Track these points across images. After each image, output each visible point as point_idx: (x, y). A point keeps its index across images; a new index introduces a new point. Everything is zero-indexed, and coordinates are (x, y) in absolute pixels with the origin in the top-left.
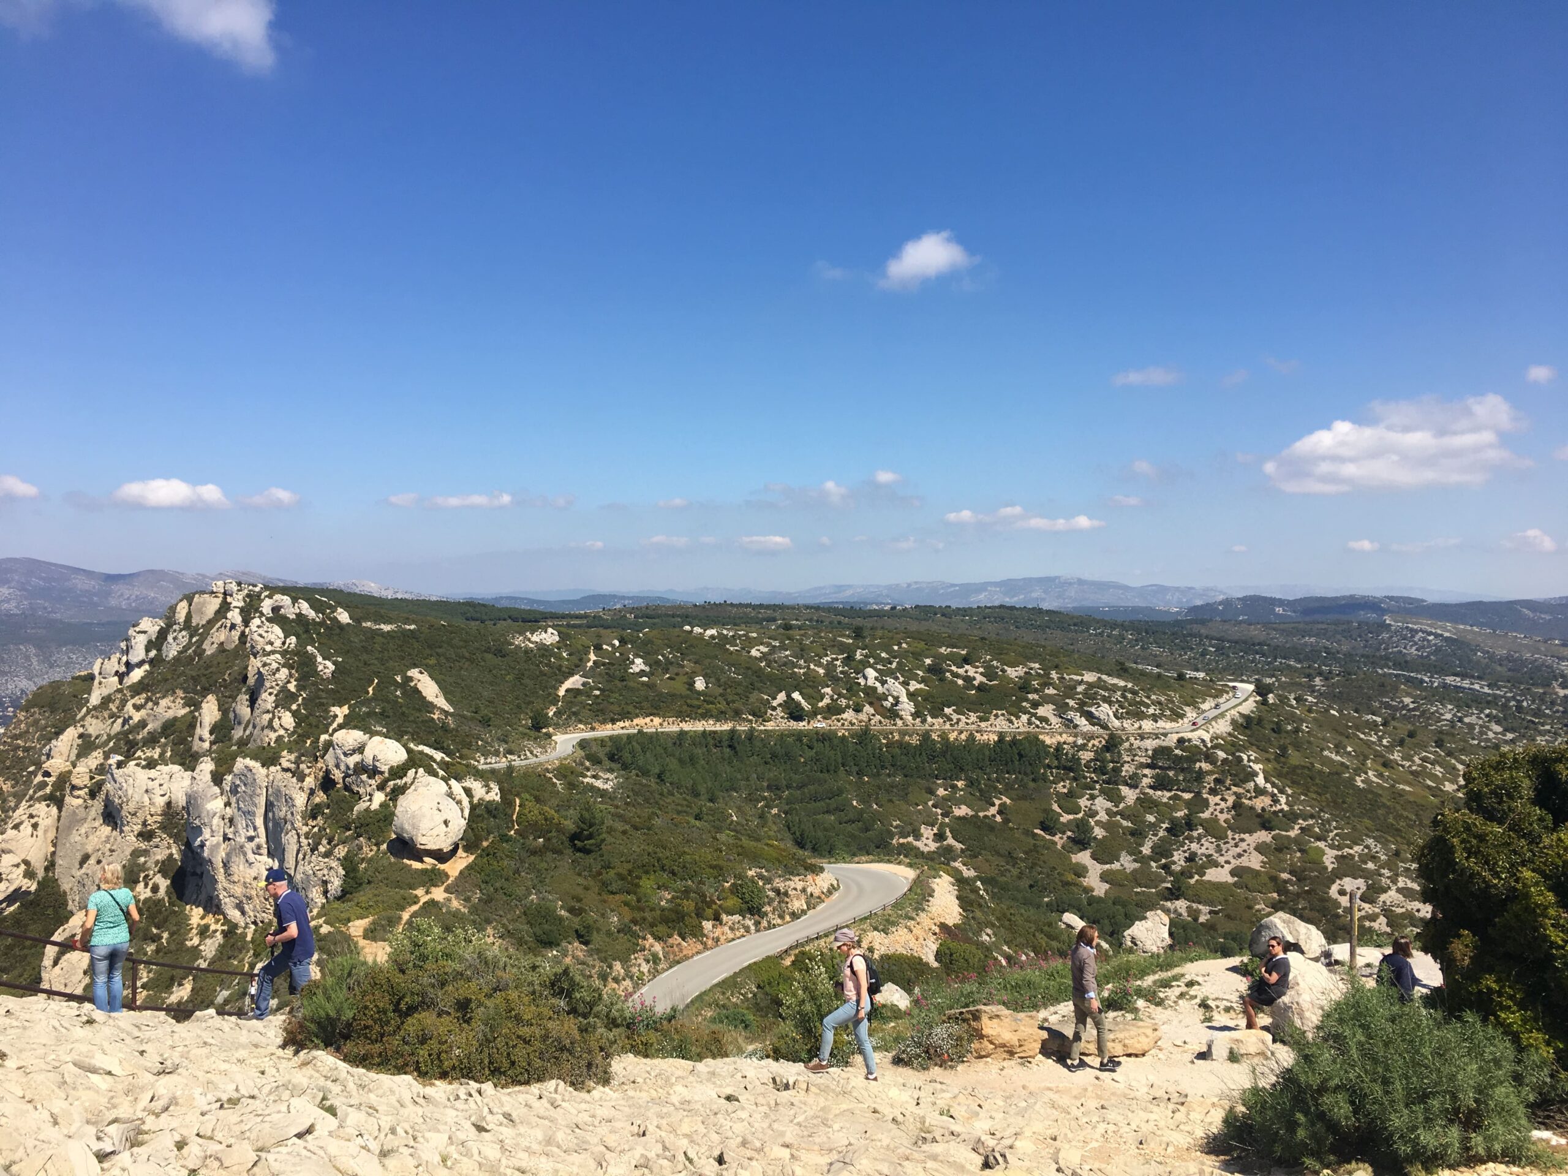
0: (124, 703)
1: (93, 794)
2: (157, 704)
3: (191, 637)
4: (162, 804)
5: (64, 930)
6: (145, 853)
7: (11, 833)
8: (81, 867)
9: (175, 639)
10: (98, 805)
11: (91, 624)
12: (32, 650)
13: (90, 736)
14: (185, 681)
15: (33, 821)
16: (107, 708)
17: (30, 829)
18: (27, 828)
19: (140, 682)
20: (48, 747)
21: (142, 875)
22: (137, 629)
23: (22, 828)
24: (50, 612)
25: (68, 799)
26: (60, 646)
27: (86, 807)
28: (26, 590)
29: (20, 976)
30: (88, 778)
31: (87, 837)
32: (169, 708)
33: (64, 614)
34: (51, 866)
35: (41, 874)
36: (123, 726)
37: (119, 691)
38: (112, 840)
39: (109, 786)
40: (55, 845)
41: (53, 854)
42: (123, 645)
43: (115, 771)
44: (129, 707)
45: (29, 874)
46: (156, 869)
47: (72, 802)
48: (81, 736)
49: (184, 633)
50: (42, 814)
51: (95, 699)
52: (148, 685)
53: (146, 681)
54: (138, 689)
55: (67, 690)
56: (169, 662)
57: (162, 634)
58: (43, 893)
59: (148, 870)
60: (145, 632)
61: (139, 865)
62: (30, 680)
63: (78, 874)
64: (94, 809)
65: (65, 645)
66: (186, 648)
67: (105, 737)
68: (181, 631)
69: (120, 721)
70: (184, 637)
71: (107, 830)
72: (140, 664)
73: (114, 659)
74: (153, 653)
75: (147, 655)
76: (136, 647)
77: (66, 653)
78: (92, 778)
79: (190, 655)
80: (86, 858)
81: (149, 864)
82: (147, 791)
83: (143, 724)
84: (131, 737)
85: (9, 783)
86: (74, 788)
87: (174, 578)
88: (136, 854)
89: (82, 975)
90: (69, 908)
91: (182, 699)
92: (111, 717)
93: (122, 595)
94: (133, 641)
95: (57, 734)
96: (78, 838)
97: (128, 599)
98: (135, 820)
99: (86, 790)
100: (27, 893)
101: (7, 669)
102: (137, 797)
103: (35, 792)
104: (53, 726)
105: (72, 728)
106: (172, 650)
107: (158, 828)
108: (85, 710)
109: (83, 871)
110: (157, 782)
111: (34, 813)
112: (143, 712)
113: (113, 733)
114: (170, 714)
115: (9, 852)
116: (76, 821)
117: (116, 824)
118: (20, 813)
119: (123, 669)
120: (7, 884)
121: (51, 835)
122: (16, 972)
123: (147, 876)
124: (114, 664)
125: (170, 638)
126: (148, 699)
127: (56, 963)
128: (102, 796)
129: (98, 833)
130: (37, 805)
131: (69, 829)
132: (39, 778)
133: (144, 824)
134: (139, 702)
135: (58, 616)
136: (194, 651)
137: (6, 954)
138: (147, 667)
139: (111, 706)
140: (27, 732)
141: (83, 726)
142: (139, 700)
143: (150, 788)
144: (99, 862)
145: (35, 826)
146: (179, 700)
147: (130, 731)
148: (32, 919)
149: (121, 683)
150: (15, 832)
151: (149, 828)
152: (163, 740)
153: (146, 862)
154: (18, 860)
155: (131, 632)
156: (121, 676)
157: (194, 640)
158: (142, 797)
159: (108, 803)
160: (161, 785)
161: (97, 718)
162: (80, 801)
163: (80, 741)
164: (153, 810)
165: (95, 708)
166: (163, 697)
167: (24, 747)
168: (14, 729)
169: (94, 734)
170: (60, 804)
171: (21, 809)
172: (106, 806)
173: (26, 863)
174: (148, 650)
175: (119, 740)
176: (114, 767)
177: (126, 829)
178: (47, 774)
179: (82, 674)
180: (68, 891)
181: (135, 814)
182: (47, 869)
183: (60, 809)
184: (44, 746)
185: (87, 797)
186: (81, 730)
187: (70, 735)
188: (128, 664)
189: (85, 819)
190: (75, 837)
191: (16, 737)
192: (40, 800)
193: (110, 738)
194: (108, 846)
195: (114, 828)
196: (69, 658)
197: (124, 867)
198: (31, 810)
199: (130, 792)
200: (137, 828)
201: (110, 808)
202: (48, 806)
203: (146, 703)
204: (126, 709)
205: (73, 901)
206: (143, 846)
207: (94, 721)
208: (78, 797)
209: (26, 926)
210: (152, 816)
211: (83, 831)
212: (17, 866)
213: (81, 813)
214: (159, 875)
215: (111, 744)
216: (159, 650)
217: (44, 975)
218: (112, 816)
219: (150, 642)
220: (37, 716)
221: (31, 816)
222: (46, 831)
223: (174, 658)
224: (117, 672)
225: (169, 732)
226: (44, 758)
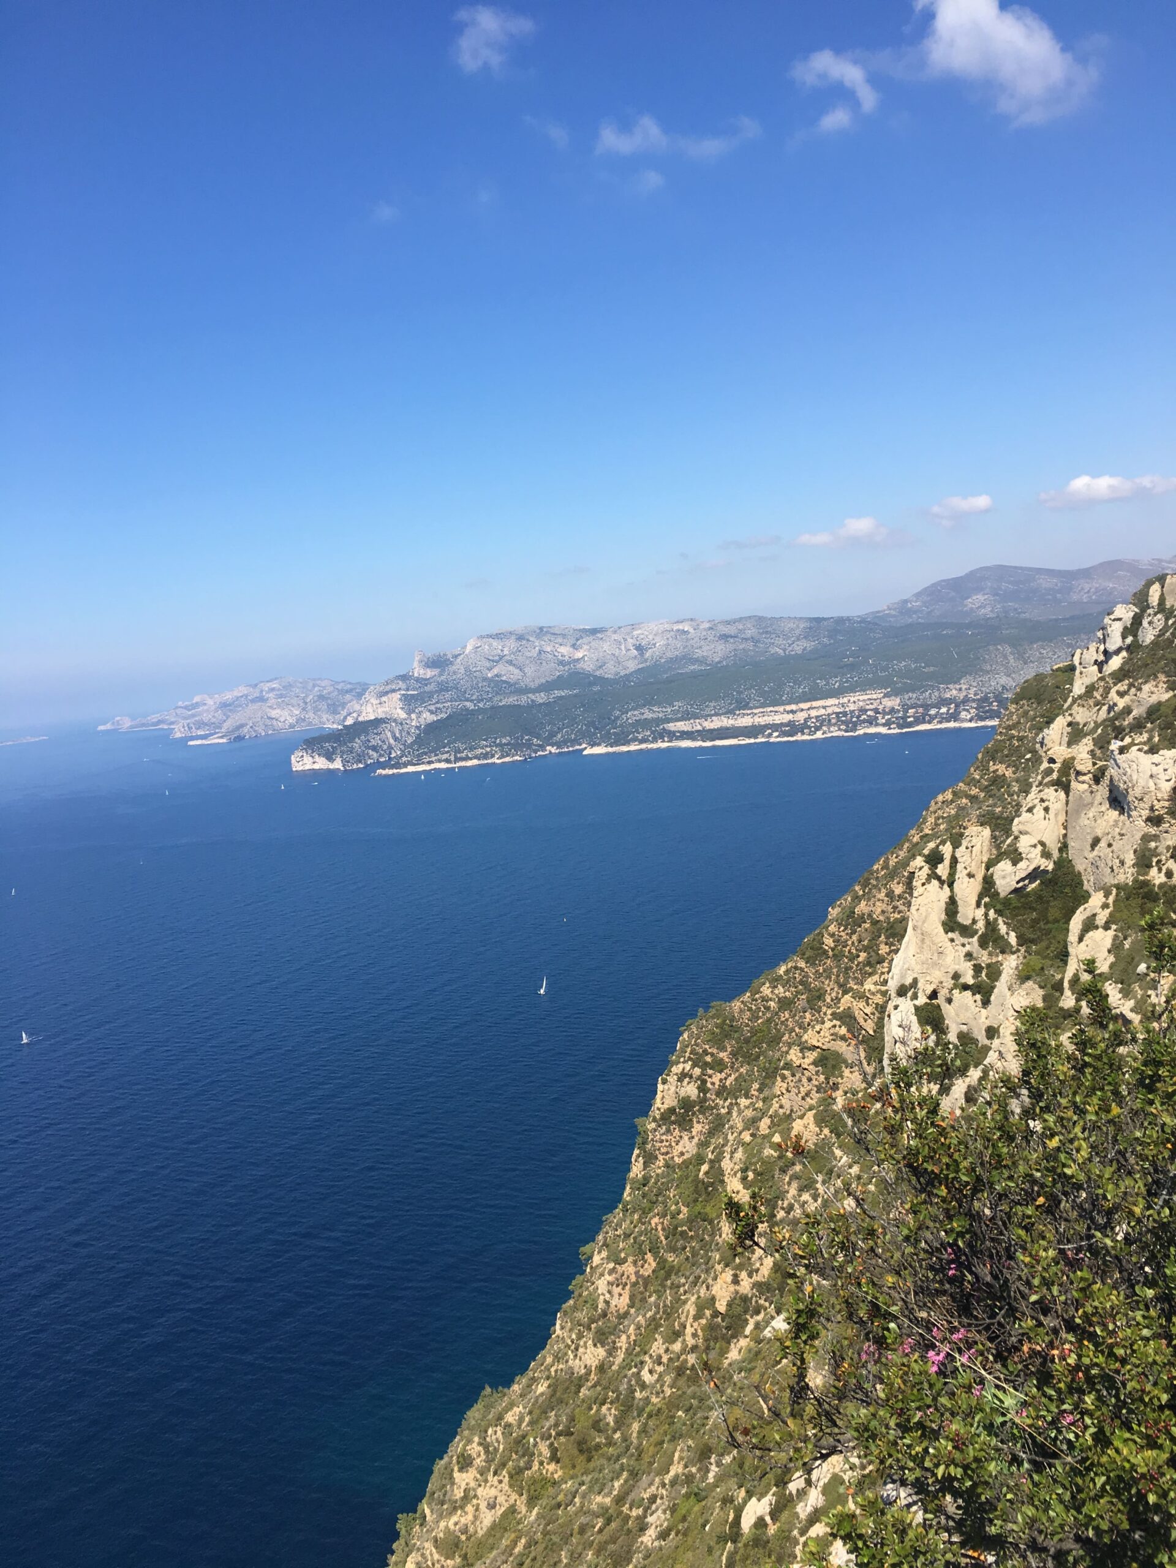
0: (1107, 690)
1: (1097, 780)
2: (1140, 689)
3: (1167, 619)
4: (1169, 789)
5: (1085, 909)
6: (1155, 838)
7: (1025, 816)
8: (1093, 849)
9: (1150, 623)
10: (1103, 791)
11: (1056, 620)
12: (1008, 650)
13: (1078, 724)
14: (1166, 665)
15: (1044, 805)
16: (1092, 697)
17: (1042, 812)
18: (1039, 811)
19: (1121, 669)
20: (1041, 736)
21: (1155, 860)
22: (1112, 617)
23: (1035, 811)
24: (1019, 613)
25: (1074, 784)
26: (1031, 643)
27: (1092, 792)
28: (997, 594)
29: (1047, 948)
30: (1091, 764)
31: (1095, 821)
32: (1152, 693)
33: (1034, 613)
34: (1064, 847)
35: (1056, 855)
36: (1109, 712)
37: (1102, 679)
38: (1120, 824)
39: (1112, 771)
40: (1065, 828)
41: (1065, 836)
42: (1100, 634)
43: (1118, 757)
44: (1113, 694)
45: (1046, 854)
46: (1169, 855)
47: (1079, 787)
48: (1070, 724)
49: (1159, 616)
50: (1052, 799)
51: (1078, 688)
52: (1129, 671)
53: (1127, 668)
54: (1120, 675)
55: (1050, 682)
56: (1147, 647)
57: (1137, 620)
58: (1059, 873)
59: (1159, 855)
60: (1120, 619)
61: (1150, 850)
62: (1009, 676)
63: (1091, 855)
64: (1099, 794)
65: (1036, 641)
66: (1162, 632)
67: (1092, 725)
68: (1155, 614)
69: (1105, 708)
70: (1159, 620)
71: (1114, 814)
72: (1117, 652)
73: (1093, 646)
74: (1129, 640)
75: (1123, 642)
76: (1112, 635)
77: (1038, 650)
78: (1094, 764)
79: (1168, 639)
80: (1096, 842)
81: (1160, 850)
82: (1151, 776)
83: (1127, 710)
84: (1117, 723)
85: (1011, 770)
86: (1078, 773)
87: (1131, 567)
88: (1146, 838)
89: (1107, 953)
90: (1085, 888)
91: (1164, 683)
92: (1096, 705)
93: (1083, 589)
94: (1109, 630)
95: (1049, 722)
96: (1087, 822)
97: (1088, 592)
98: (1142, 805)
99: (1090, 775)
100: (1045, 872)
101: (988, 668)
102: (1142, 783)
103: (1043, 778)
104: (1042, 716)
105: (1061, 717)
106: (1148, 635)
107: (1166, 813)
108: (1070, 700)
109: (1095, 853)
110: (1161, 768)
111: (1044, 798)
112: (1127, 698)
113: (1099, 720)
114: (1154, 699)
115: (1026, 833)
116: (1085, 806)
117: (1123, 809)
118: (1033, 797)
119: (1101, 658)
120: (1028, 863)
121: (1062, 818)
122: (1044, 944)
123: (1159, 862)
124: (1092, 654)
125: (1145, 623)
126: (1131, 685)
127: (1081, 940)
128: (1106, 781)
129: (1106, 817)
130: (1046, 790)
131: (1078, 812)
132: (1045, 765)
133: (1152, 809)
134: (1122, 689)
135: (1027, 616)
136: (1171, 634)
137: (1032, 927)
138: (1124, 654)
139: (1095, 694)
140: (1019, 723)
141: (1071, 715)
142: (1122, 686)
143: (1154, 773)
144: (1110, 845)
145: (1046, 809)
146: (1161, 685)
147: (1116, 718)
148: (1053, 896)
149: (1100, 671)
150: (1029, 815)
151: (1157, 813)
152: (1149, 725)
153: (1157, 847)
154: (1035, 841)
155: (1107, 620)
156: (1100, 665)
157: (1170, 622)
158: (1147, 782)
159: (1113, 788)
160: (1165, 770)
161: (1083, 706)
162: (1086, 786)
163: (1069, 729)
164: (1159, 796)
165: (1080, 697)
166: (1146, 682)
167: (1018, 736)
168: (1007, 720)
169: (1082, 722)
170: (1067, 789)
171: (1033, 793)
172: (1111, 791)
173: (1043, 844)
174: (1124, 637)
175: (1106, 727)
176: (1116, 752)
177: (1133, 813)
178: (1052, 761)
179: (1061, 665)
180: (1082, 872)
181: (1141, 799)
182: (1060, 850)
183: (1067, 794)
184: (1037, 735)
185: (1092, 782)
186: (1069, 719)
187: (1060, 723)
188: (1105, 652)
189: (1092, 804)
190: (1084, 821)
191: (1009, 728)
192: (1048, 785)
193: (1097, 726)
194: (1117, 830)
195: (1122, 812)
196: (1040, 653)
197: (1135, 851)
198: (1042, 795)
199: (1135, 777)
200: (1146, 813)
201: (1115, 793)
202: (1056, 791)
203: (1129, 690)
204: (1110, 696)
205: (1088, 881)
206: (1153, 830)
207: (1081, 709)
208: (1083, 782)
209: (1048, 902)
210: (1159, 801)
211: (1091, 815)
212: (1035, 846)
213: (1087, 797)
214: (1172, 861)
215: (1099, 731)
216: (1135, 636)
217: (1070, 949)
218: (1118, 801)
219: (1125, 628)
220: (1026, 707)
221: (1042, 801)
222: (1056, 815)
223: (1152, 643)
224: (1096, 661)
225: (1154, 717)
226: (1038, 746)
